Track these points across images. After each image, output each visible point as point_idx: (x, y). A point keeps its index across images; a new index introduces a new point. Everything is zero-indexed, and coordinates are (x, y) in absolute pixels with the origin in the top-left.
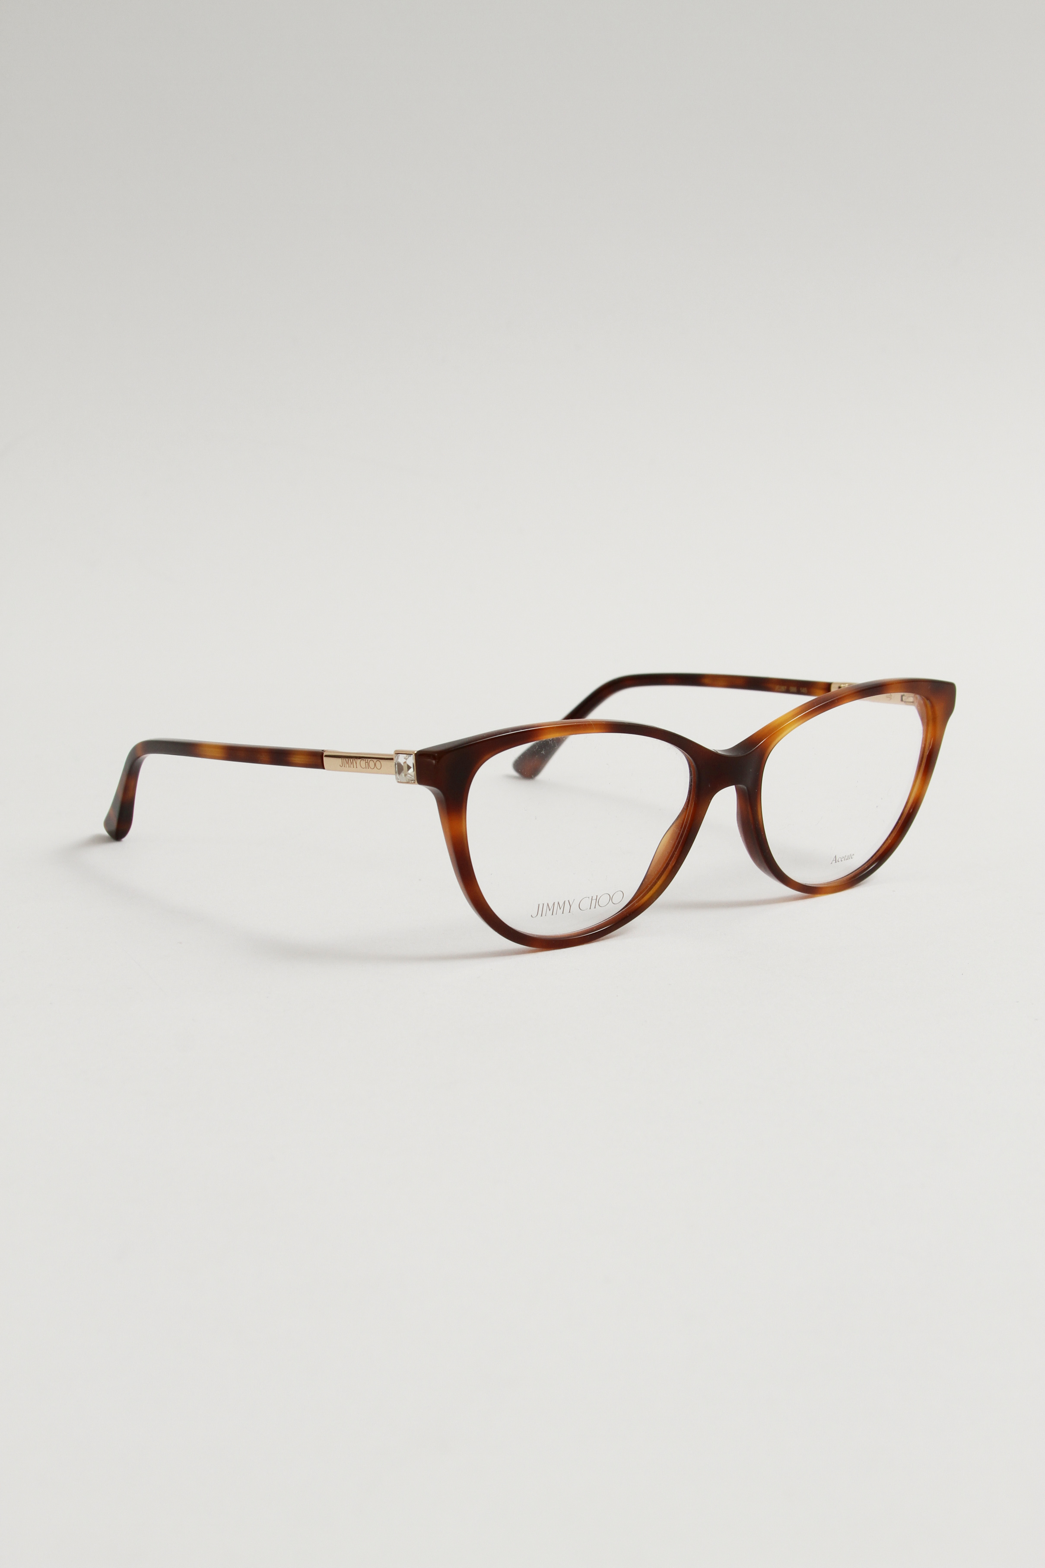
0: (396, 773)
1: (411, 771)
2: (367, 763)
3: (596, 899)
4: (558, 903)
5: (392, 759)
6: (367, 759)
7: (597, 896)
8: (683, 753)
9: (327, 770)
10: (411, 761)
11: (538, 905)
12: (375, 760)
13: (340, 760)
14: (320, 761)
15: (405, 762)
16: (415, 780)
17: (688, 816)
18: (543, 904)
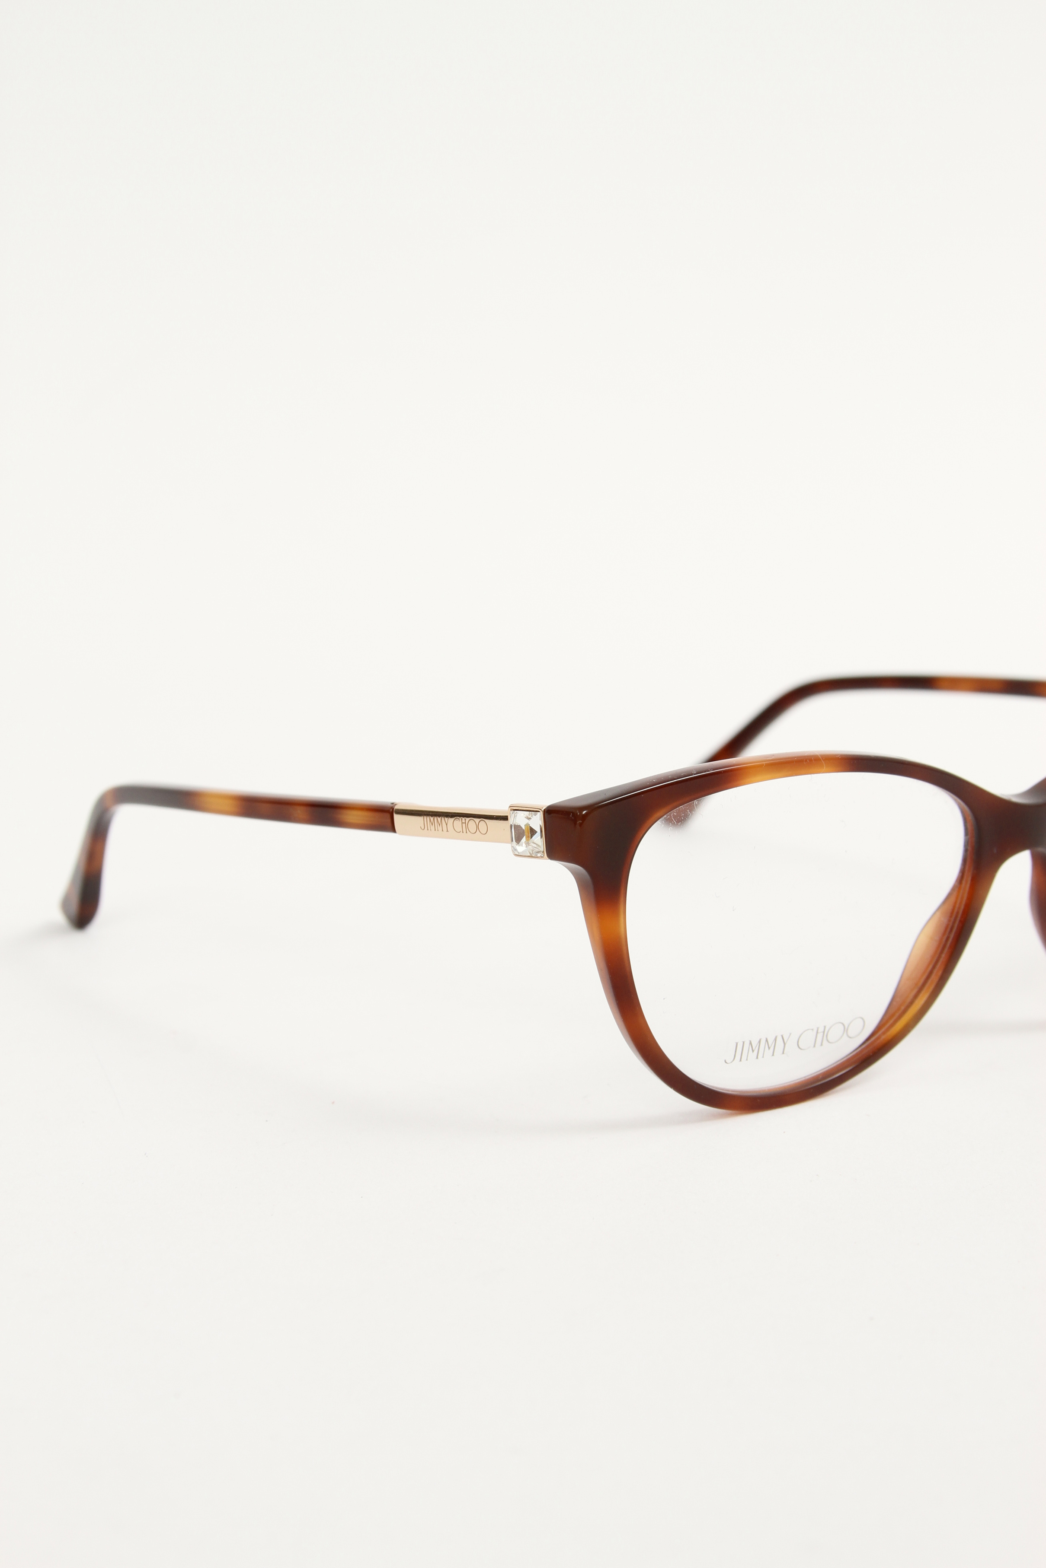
0: (512, 841)
1: (538, 835)
2: (464, 825)
3: (824, 1032)
4: (767, 1040)
5: (505, 818)
6: (463, 819)
7: (825, 1027)
8: (955, 800)
9: (400, 834)
10: (537, 822)
11: (735, 1044)
12: (477, 820)
13: (419, 820)
14: (389, 821)
15: (527, 825)
16: (543, 852)
17: (962, 898)
18: (744, 1043)
